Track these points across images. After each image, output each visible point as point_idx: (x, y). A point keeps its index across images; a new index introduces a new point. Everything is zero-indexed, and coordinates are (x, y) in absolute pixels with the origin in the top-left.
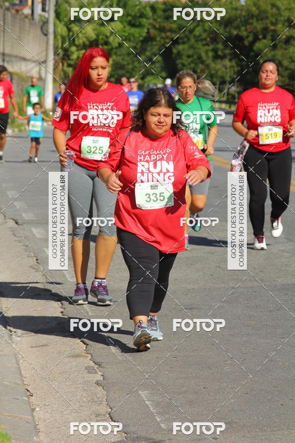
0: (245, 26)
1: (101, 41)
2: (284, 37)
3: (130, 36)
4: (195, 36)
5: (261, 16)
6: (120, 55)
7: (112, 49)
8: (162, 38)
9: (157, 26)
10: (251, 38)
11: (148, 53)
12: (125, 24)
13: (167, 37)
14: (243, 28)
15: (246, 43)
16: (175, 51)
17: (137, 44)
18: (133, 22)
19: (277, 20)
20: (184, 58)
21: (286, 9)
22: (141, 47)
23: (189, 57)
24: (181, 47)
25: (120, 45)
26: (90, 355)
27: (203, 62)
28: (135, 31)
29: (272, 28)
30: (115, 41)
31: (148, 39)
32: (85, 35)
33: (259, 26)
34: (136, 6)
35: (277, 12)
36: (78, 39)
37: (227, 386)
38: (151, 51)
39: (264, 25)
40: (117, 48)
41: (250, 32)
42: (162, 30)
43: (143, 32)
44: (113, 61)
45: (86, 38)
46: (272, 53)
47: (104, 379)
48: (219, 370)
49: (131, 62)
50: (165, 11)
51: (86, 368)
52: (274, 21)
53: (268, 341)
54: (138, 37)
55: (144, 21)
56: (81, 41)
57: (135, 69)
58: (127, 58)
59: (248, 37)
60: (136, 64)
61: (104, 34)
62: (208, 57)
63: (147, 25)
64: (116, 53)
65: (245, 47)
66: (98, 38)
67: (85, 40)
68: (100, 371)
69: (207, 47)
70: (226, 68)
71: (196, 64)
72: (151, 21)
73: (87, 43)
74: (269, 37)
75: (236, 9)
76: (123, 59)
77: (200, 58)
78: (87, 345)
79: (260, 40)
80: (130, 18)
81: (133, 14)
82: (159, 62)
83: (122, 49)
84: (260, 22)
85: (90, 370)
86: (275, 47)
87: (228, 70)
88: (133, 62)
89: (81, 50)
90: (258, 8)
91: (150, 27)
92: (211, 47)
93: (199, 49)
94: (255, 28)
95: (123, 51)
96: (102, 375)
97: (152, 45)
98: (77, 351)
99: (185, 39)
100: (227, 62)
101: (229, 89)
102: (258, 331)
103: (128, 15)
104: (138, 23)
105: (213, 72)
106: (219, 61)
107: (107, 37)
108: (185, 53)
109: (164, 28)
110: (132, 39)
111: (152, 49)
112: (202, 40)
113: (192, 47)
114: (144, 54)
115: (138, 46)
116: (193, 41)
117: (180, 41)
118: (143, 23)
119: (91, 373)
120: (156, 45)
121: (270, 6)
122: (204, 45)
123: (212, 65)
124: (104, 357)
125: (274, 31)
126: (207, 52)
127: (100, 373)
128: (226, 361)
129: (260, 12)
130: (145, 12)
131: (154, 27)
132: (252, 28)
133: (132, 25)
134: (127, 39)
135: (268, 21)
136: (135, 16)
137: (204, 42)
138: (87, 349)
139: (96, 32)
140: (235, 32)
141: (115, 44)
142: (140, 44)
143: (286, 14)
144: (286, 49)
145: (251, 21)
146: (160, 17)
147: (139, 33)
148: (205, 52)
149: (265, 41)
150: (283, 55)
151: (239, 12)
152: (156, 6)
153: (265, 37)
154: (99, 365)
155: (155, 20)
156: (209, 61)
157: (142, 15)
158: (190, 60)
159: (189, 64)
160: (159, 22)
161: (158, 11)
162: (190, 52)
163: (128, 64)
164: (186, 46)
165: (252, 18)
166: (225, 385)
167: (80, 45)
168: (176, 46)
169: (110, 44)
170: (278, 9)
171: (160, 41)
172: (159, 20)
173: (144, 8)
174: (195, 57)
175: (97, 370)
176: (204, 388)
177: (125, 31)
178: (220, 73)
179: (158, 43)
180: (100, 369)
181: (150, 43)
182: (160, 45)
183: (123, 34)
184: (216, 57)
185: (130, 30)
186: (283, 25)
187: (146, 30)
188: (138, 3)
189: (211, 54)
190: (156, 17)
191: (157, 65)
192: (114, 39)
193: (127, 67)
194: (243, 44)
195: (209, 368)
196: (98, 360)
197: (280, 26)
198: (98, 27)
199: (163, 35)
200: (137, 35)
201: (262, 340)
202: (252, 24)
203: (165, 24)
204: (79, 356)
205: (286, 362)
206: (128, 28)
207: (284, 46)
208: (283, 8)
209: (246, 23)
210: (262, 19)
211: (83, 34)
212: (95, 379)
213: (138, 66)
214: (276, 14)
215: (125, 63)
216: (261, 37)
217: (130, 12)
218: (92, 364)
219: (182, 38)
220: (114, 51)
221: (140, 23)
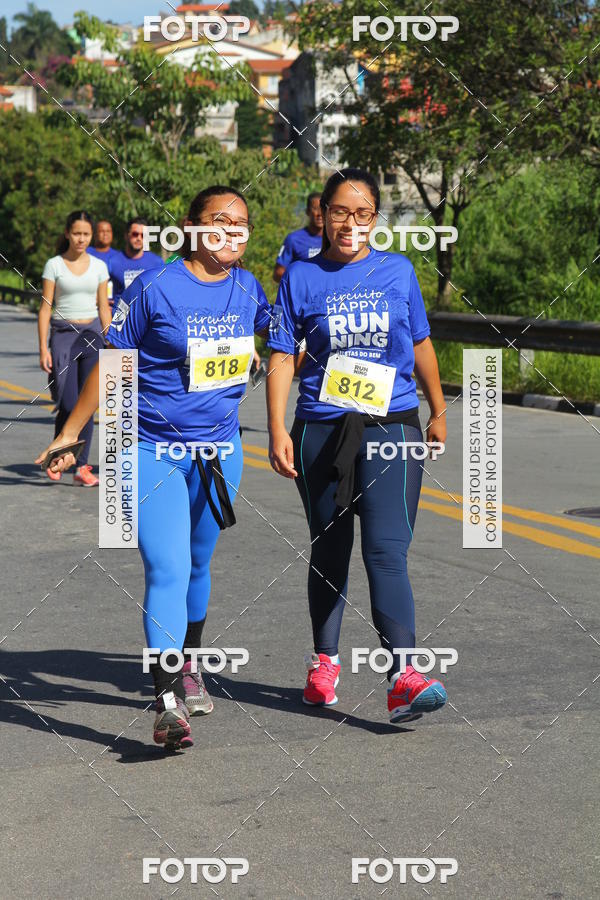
2: (48, 187)
5: (11, 156)
19: (35, 162)
21: (49, 146)
29: (30, 173)
33: (9, 171)
35: (35, 150)
39: (18, 170)
46: (31, 210)
52: (31, 163)
74: (25, 187)
79: (12, 191)
84: (11, 165)
86: (34, 201)
90: (7, 144)
94: (4, 173)
121: (24, 142)
125: (33, 177)
129: (10, 150)
135: (22, 163)
143: (48, 153)
144: (51, 205)
149: (19, 193)
150: (47, 214)
153: (19, 187)
170: (37, 145)
186: (46, 170)
197: (39, 171)
207: (49, 200)
208: (43, 144)
210: (14, 161)
214: (34, 154)
216: (13, 186)
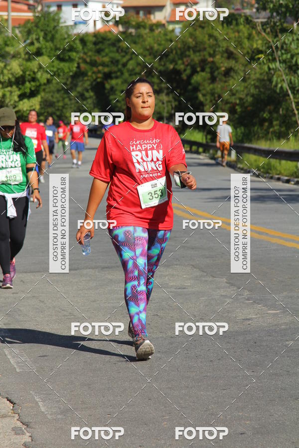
0: (182, 59)
1: (28, 78)
2: (223, 69)
3: (59, 71)
4: (128, 70)
5: (198, 48)
6: (50, 92)
7: (40, 85)
9: (88, 60)
10: (188, 71)
11: (79, 89)
12: (54, 59)
13: (99, 72)
14: (180, 62)
15: (184, 77)
16: (107, 86)
17: (67, 79)
18: (61, 56)
19: (214, 51)
20: (118, 93)
21: (224, 40)
22: (71, 83)
24: (114, 82)
25: (49, 81)
26: (17, 415)
28: (64, 65)
29: (210, 59)
30: (42, 77)
31: (79, 75)
32: (10, 72)
33: (196, 58)
34: (65, 39)
35: (215, 42)
36: (3, 76)
37: (165, 443)
38: (82, 86)
39: (202, 57)
40: (45, 84)
41: (187, 66)
42: (93, 64)
43: (72, 67)
44: (42, 98)
45: (12, 74)
46: (211, 86)
47: (32, 440)
48: (157, 426)
49: (61, 99)
50: (95, 44)
51: (13, 429)
52: (212, 52)
53: (208, 393)
54: (68, 72)
55: (74, 55)
56: (6, 78)
57: (66, 106)
58: (57, 95)
59: (185, 70)
60: (67, 100)
61: (31, 69)
63: (77, 59)
64: (44, 90)
65: (183, 80)
66: (25, 74)
67: (10, 76)
68: (28, 432)
70: (163, 103)
72: (82, 55)
73: (13, 80)
74: (208, 70)
75: (172, 40)
76: (52, 96)
78: (14, 404)
79: (197, 72)
80: (59, 53)
81: (62, 47)
82: (91, 97)
83: (51, 85)
84: (197, 54)
85: (17, 431)
86: (213, 79)
87: (165, 105)
88: (64, 99)
89: (7, 87)
90: (195, 39)
91: (80, 61)
94: (192, 60)
95: (52, 87)
96: (31, 436)
97: (83, 80)
98: (3, 412)
99: (119, 74)
100: (164, 97)
102: (198, 383)
103: (57, 49)
104: (67, 58)
107: (34, 73)
108: (119, 88)
109: (96, 62)
110: (61, 74)
111: (83, 84)
113: (126, 81)
114: (75, 90)
115: (69, 82)
116: (126, 75)
117: (113, 75)
118: (72, 57)
119: (19, 434)
120: (88, 80)
121: (207, 36)
124: (33, 416)
125: (213, 62)
127: (28, 434)
128: (164, 416)
129: (196, 43)
130: (75, 46)
131: (85, 61)
132: (189, 61)
133: (61, 59)
134: (57, 74)
135: (206, 53)
136: (64, 49)
138: (15, 408)
139: (22, 68)
140: (171, 66)
141: (44, 81)
142: (70, 80)
143: (224, 45)
144: (225, 82)
145: (187, 53)
146: (91, 50)
147: (69, 68)
149: (203, 74)
150: (222, 88)
151: (175, 43)
152: (86, 39)
153: (203, 70)
154: (27, 426)
155: (85, 53)
157: (71, 49)
160: (90, 56)
161: (88, 44)
162: (124, 87)
163: (58, 101)
164: (119, 81)
165: (189, 50)
166: (163, 442)
167: (5, 82)
168: (109, 81)
169: (38, 80)
170: (216, 39)
171: (91, 76)
172: (90, 53)
173: (74, 41)
175: (25, 431)
176: (140, 446)
177: (53, 66)
179: (89, 78)
180: (28, 429)
181: (81, 79)
182: (92, 80)
183: (52, 69)
185: (59, 65)
186: (222, 57)
187: (76, 65)
188: (66, 36)
190: (86, 50)
191: (90, 101)
192: (42, 74)
193: (57, 104)
194: (181, 78)
195: (145, 424)
196: (26, 420)
197: (218, 57)
198: (24, 62)
199: (95, 69)
200: (66, 70)
201: (202, 393)
202: (189, 56)
203: (96, 58)
204: (5, 417)
205: (228, 415)
206: (56, 63)
207: (224, 79)
208: (220, 38)
209: (182, 55)
210: (199, 51)
211: (8, 70)
212: (23, 441)
213: (69, 103)
214: (213, 45)
215: (55, 100)
216: (198, 69)
217: (58, 46)
218: (19, 424)
219: (115, 72)
220: (43, 87)
221: (70, 57)
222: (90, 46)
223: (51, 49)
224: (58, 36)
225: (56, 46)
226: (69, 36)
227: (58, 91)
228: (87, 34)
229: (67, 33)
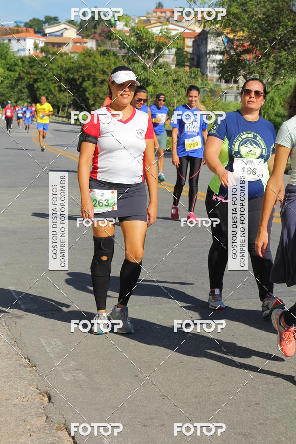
0: (77, 72)
2: (100, 80)
3: (9, 76)
4: (48, 78)
5: (86, 67)
6: (2, 88)
8: (28, 78)
9: (25, 71)
10: (81, 80)
11: (19, 87)
12: (6, 69)
13: (31, 78)
14: (76, 74)
15: (78, 83)
16: (35, 86)
18: (10, 68)
19: (95, 70)
20: (41, 90)
21: (101, 63)
22: (15, 83)
23: (44, 90)
24: (39, 84)
27: (52, 94)
28: (11, 73)
29: (93, 74)
31: (20, 79)
33: (85, 73)
34: (12, 59)
35: (96, 65)
38: (21, 85)
39: (88, 73)
41: (80, 77)
42: (28, 73)
43: (16, 75)
46: (93, 89)
50: (29, 62)
52: (94, 70)
54: (13, 77)
55: (17, 68)
58: (7, 90)
59: (79, 79)
60: (12, 93)
62: (55, 90)
63: (19, 70)
65: (78, 85)
69: (55, 85)
70: (66, 97)
71: (48, 94)
72: (21, 68)
74: (91, 80)
75: (73, 63)
76: (4, 90)
77: (50, 90)
79: (86, 81)
80: (8, 66)
81: (10, 63)
82: (26, 92)
84: (86, 71)
86: (94, 85)
87: (67, 99)
90: (85, 62)
91: (21, 71)
92: (57, 85)
93: (50, 85)
94: (83, 74)
97: (22, 82)
99: (42, 80)
100: (66, 94)
101: (67, 109)
103: (7, 64)
104: (13, 69)
105: (58, 99)
106: (62, 93)
108: (42, 87)
109: (29, 72)
110: (10, 78)
111: (22, 84)
112: (52, 80)
113: (46, 84)
114: (17, 88)
115: (13, 83)
116: (46, 80)
117: (39, 80)
121: (92, 62)
122: (53, 83)
123: (58, 95)
125: (94, 76)
126: (54, 87)
129: (86, 65)
130: (18, 63)
131: (23, 72)
132: (81, 74)
133: (9, 70)
134: (7, 78)
135: (91, 70)
136: (12, 64)
137: (53, 82)
140: (71, 76)
142: (14, 82)
143: (101, 66)
144: (101, 87)
145: (80, 70)
146: (26, 66)
147: (14, 75)
148: (53, 87)
149: (89, 82)
150: (99, 91)
151: (74, 64)
152: (24, 59)
153: (89, 80)
155: (23, 67)
156: (56, 93)
157: (16, 64)
158: (45, 92)
159: (44, 94)
160: (26, 69)
161: (25, 62)
162: (45, 88)
163: (7, 93)
164: (42, 84)
165: (82, 68)
168: (36, 83)
170: (96, 63)
171: (27, 80)
172: (26, 68)
173: (17, 60)
174: (48, 90)
177: (5, 74)
178: (62, 100)
179: (25, 81)
181: (20, 81)
182: (27, 82)
184: (60, 90)
186: (100, 73)
187: (18, 74)
188: (13, 57)
189: (57, 89)
190: (24, 66)
191: (25, 94)
194: (76, 83)
197: (97, 73)
199: (29, 76)
202: (81, 71)
203: (30, 70)
206: (7, 72)
207: (100, 85)
208: (99, 63)
209: (78, 71)
210: (87, 69)
213: (13, 94)
214: (95, 66)
215: (5, 93)
216: (86, 79)
219: (40, 79)
222: (27, 63)
223: (5, 64)
224: (9, 57)
225: (7, 63)
226: (14, 57)
227: (8, 88)
228: (25, 57)
229: (13, 55)
